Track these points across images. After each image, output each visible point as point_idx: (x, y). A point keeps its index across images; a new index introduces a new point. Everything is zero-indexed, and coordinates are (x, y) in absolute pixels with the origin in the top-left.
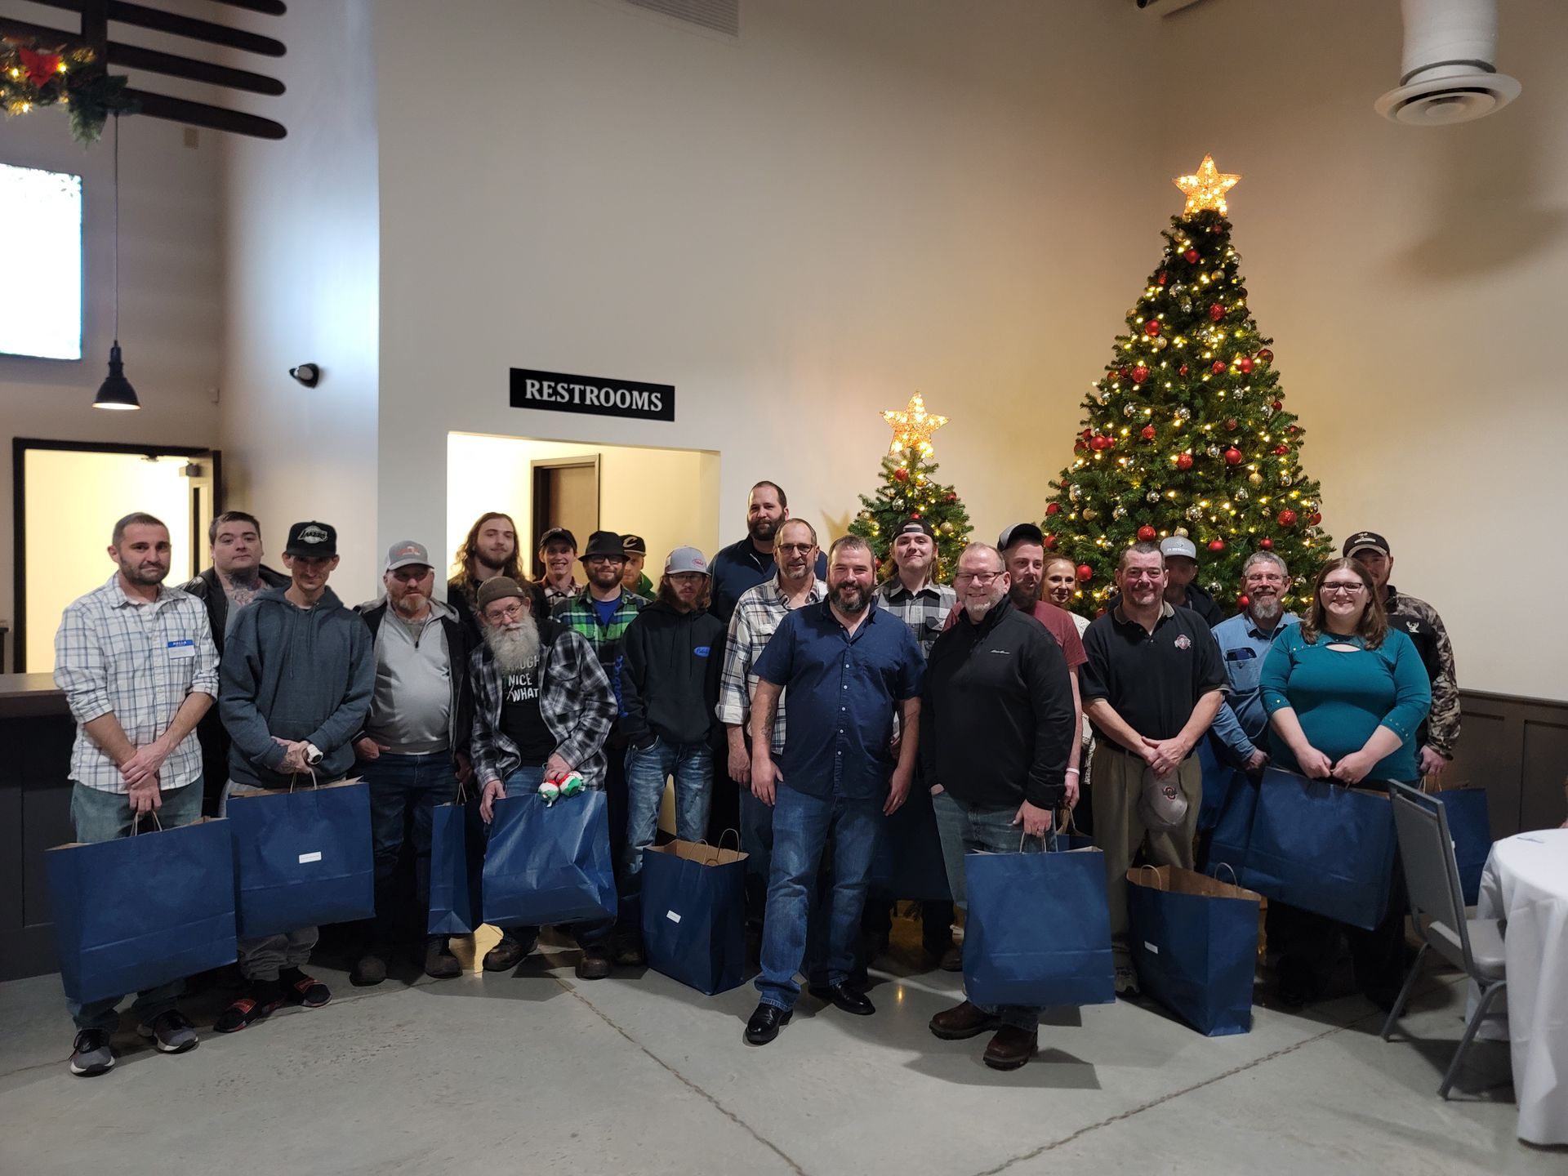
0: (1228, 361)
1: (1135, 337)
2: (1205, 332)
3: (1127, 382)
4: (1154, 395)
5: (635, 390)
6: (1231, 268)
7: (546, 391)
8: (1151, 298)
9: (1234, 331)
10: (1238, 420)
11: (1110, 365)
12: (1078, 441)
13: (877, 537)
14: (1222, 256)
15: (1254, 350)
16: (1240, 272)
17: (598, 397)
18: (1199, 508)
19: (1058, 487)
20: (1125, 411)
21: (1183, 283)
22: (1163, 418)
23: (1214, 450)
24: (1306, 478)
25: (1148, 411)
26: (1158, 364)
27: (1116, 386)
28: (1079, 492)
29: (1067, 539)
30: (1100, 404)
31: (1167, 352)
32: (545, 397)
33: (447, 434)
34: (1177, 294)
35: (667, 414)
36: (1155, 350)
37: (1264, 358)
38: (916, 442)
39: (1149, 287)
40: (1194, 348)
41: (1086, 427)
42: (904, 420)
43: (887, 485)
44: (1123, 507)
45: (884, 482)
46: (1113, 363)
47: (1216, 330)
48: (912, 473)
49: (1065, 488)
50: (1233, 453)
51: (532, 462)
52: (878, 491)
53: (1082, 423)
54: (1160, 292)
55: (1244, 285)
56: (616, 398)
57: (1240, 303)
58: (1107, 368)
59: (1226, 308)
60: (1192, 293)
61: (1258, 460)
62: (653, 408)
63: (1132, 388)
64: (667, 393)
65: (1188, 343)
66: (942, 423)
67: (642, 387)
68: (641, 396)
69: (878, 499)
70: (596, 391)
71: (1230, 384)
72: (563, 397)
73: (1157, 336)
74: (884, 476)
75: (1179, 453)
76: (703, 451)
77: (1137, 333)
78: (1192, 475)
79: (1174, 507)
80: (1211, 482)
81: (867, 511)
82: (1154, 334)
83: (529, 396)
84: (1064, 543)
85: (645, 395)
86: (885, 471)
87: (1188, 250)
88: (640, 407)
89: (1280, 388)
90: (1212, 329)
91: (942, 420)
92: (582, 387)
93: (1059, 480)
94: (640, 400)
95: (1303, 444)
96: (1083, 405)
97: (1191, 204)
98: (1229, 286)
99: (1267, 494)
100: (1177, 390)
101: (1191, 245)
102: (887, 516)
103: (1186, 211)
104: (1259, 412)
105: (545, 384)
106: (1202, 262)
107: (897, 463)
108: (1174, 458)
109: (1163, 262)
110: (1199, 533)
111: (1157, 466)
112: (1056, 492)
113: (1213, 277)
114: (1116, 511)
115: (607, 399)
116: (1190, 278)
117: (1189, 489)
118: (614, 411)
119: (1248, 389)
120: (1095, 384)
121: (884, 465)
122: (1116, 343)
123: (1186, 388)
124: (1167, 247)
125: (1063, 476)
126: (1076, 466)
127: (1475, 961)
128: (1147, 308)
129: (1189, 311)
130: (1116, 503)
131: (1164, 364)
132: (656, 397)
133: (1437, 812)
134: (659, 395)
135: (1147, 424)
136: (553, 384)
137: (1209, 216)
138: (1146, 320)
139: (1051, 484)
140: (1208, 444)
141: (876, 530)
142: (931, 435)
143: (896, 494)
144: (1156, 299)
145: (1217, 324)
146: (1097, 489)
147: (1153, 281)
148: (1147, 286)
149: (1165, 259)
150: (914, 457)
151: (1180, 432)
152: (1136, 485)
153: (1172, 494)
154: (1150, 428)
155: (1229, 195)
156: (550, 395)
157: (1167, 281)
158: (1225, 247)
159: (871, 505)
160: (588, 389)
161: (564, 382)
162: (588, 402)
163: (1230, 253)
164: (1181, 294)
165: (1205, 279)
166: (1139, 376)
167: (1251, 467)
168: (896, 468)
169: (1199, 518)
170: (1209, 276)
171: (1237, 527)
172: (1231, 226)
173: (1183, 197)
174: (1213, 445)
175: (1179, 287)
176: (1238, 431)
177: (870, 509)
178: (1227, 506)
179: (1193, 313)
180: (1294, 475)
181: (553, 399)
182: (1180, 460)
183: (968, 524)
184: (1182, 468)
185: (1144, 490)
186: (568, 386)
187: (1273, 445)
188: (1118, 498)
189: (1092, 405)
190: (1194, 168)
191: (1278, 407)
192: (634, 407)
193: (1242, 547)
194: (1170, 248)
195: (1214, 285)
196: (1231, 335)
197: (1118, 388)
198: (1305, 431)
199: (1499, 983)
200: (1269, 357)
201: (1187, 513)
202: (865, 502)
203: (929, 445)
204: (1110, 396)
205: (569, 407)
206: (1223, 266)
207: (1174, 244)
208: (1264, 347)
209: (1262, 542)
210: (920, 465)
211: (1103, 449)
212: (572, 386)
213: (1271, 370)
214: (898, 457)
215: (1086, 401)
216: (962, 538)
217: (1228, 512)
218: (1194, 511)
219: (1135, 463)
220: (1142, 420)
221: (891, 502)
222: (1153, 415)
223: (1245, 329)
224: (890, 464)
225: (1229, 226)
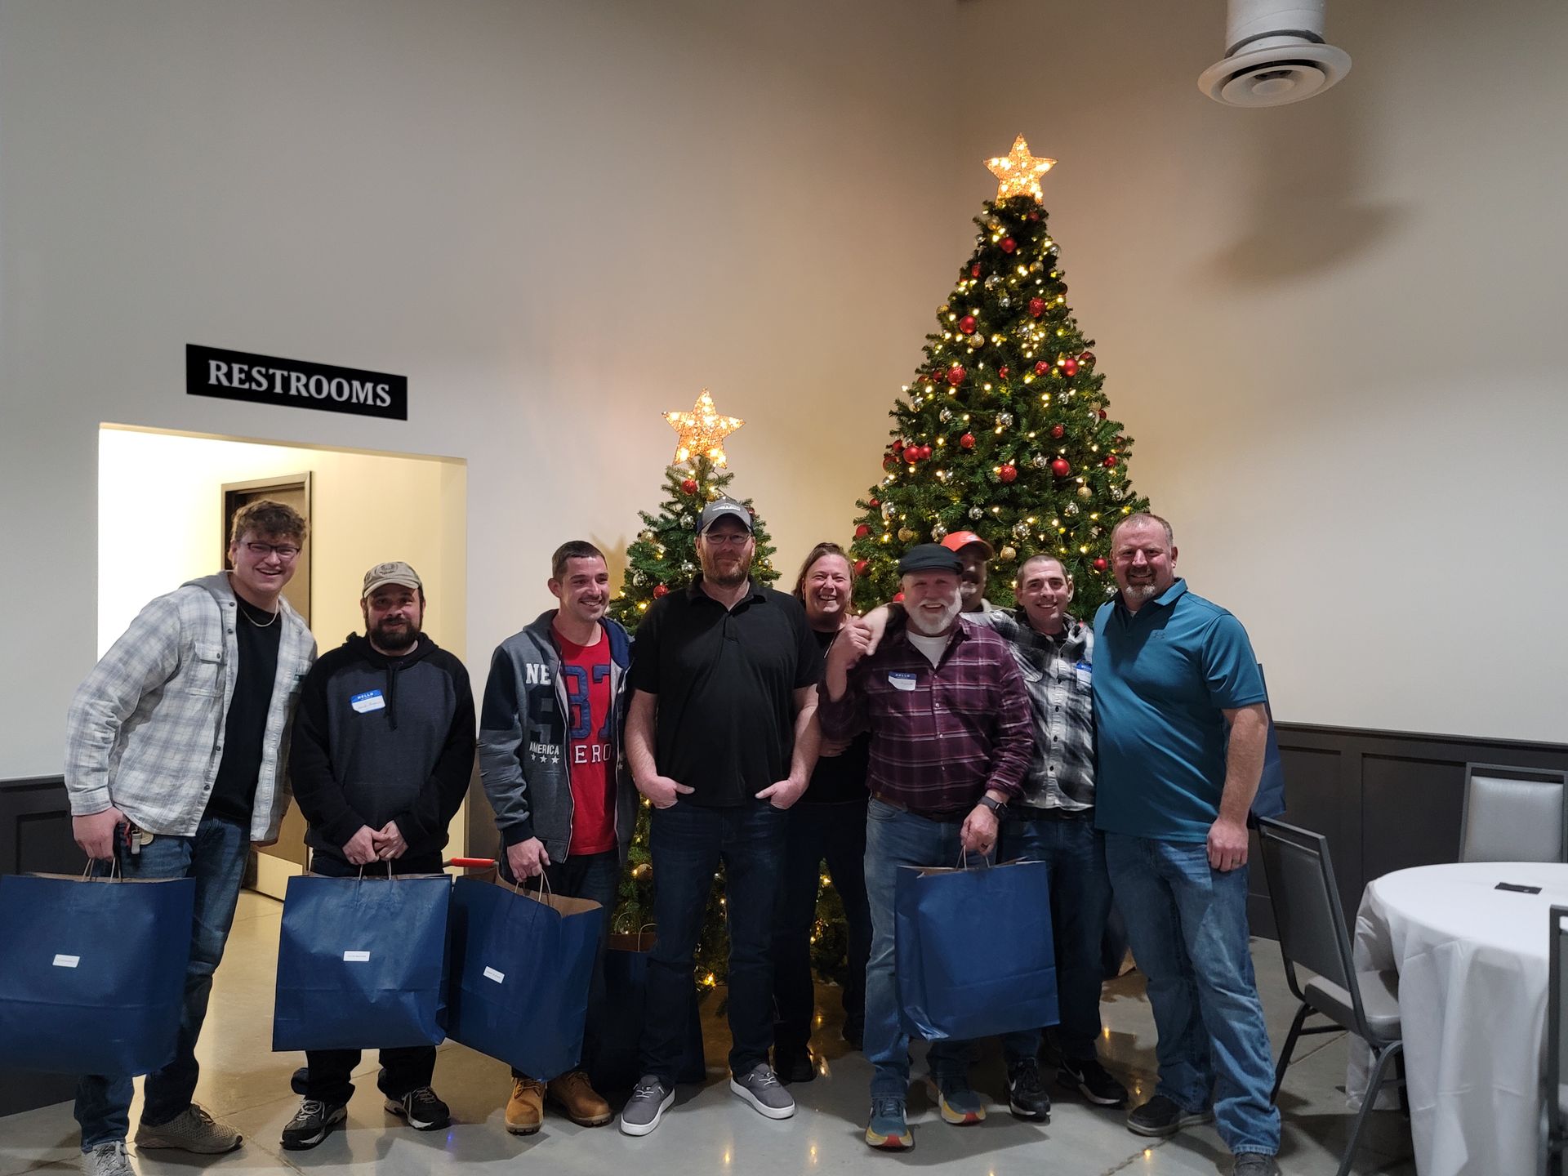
0: (1052, 362)
1: (948, 336)
2: (1025, 329)
3: (941, 386)
4: (972, 399)
5: (356, 379)
6: (1050, 261)
7: (236, 376)
8: (965, 291)
9: (1056, 329)
10: (1065, 428)
11: (920, 369)
12: (886, 455)
13: (662, 560)
14: (1039, 244)
15: (1076, 351)
16: (1060, 266)
17: (306, 386)
18: (1027, 525)
19: (867, 507)
20: (941, 417)
21: (1000, 275)
22: (982, 425)
23: (1041, 460)
24: (1134, 494)
25: (966, 417)
26: (975, 366)
27: (929, 389)
28: (892, 509)
29: (881, 564)
30: (912, 410)
31: (982, 352)
32: (236, 384)
33: (98, 429)
34: (993, 287)
35: (398, 410)
36: (970, 351)
37: (1087, 361)
38: (707, 449)
39: (961, 281)
40: (1012, 347)
41: (896, 438)
42: (691, 423)
43: (673, 500)
44: (942, 525)
45: (668, 497)
46: (924, 366)
47: (1036, 328)
48: (701, 485)
49: (874, 508)
50: (1060, 464)
51: (223, 485)
52: (662, 505)
53: (892, 433)
54: (974, 286)
55: (1063, 280)
56: (329, 388)
57: (1060, 300)
58: (917, 371)
59: (1046, 304)
60: (1010, 286)
61: (1086, 473)
62: (379, 403)
63: (947, 392)
64: (398, 386)
65: (1007, 341)
66: (737, 426)
67: (364, 376)
68: (363, 387)
69: (662, 516)
70: (304, 379)
71: (1054, 389)
72: (259, 384)
73: (973, 333)
74: (668, 489)
75: (1001, 464)
76: (445, 459)
77: (949, 330)
78: (1017, 488)
79: (998, 525)
80: (1038, 497)
81: (650, 530)
82: (969, 331)
83: (213, 381)
84: (877, 569)
85: (369, 386)
86: (670, 484)
87: (1002, 240)
88: (362, 400)
89: (1104, 395)
90: (1032, 326)
91: (735, 423)
92: (286, 373)
93: (868, 498)
94: (363, 392)
95: (1131, 455)
96: (892, 413)
97: (1004, 188)
98: (1048, 280)
99: (1096, 510)
100: (997, 393)
101: (1006, 233)
102: (673, 536)
103: (999, 197)
104: (1086, 418)
105: (236, 367)
106: (1019, 253)
107: (685, 474)
108: (997, 469)
109: (977, 251)
110: (1026, 553)
111: (978, 478)
112: (864, 513)
113: (1032, 269)
114: (935, 530)
115: (319, 389)
116: (1006, 270)
117: (1014, 505)
118: (328, 405)
119: (1073, 392)
120: (905, 388)
121: (668, 475)
122: (927, 343)
123: (1007, 391)
124: (980, 235)
125: (872, 493)
126: (888, 481)
127: (1368, 1020)
128: (960, 304)
129: (1007, 305)
130: (934, 521)
131: (981, 366)
132: (383, 389)
133: (1319, 850)
134: (387, 387)
135: (965, 432)
136: (246, 368)
137: (1023, 202)
138: (958, 318)
139: (859, 504)
140: (1034, 454)
141: (660, 554)
142: (723, 439)
143: (683, 510)
144: (970, 292)
145: (1038, 320)
146: (912, 505)
147: (966, 274)
148: (958, 279)
149: (978, 249)
150: (704, 465)
151: (1001, 441)
152: (956, 501)
153: (996, 510)
154: (969, 437)
155: (1044, 180)
156: (241, 382)
157: (981, 273)
158: (1042, 237)
159: (653, 523)
160: (294, 375)
161: (262, 366)
162: (293, 392)
163: (1048, 244)
164: (997, 286)
165: (1022, 271)
166: (955, 378)
167: (1080, 480)
168: (683, 479)
169: (1026, 536)
170: (1027, 268)
171: (1068, 547)
172: (1048, 214)
173: (995, 180)
174: (1039, 454)
175: (996, 279)
176: (1065, 439)
177: (654, 529)
178: (1055, 523)
179: (1012, 308)
180: (1124, 489)
181: (247, 386)
182: (1003, 471)
183: (768, 544)
184: (1005, 482)
185: (965, 505)
186: (267, 371)
187: (1102, 456)
188: (937, 516)
189: (903, 412)
190: (1005, 150)
191: (1103, 415)
192: (354, 400)
193: (1073, 569)
194: (984, 236)
195: (1033, 276)
196: (1051, 333)
197: (931, 393)
198: (1133, 441)
199: (1395, 1044)
200: (1091, 360)
201: (1014, 529)
202: (648, 520)
203: (721, 453)
204: (923, 401)
205: (268, 397)
206: (1040, 258)
207: (987, 232)
208: (1086, 350)
209: (1095, 561)
210: (711, 476)
211: (918, 461)
212: (271, 371)
213: (1095, 373)
214: (686, 467)
215: (895, 409)
216: (763, 561)
217: (1057, 529)
218: (1021, 527)
219: (954, 475)
220: (960, 428)
221: (678, 520)
222: (971, 420)
223: (1067, 327)
224: (675, 476)
225: (1044, 214)
